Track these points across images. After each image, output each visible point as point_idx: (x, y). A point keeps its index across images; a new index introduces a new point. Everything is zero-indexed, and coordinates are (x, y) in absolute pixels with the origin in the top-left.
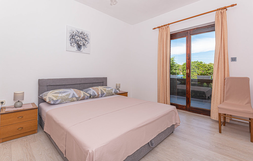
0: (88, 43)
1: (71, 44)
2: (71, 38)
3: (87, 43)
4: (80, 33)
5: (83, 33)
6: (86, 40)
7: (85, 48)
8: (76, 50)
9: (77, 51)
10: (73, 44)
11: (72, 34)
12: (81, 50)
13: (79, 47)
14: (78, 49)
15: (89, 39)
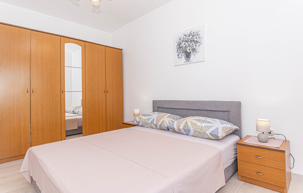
0: (200, 45)
1: (178, 55)
2: (178, 48)
3: (198, 45)
4: (188, 35)
5: (192, 33)
6: (197, 42)
7: (196, 55)
8: (184, 62)
9: (186, 62)
10: (180, 54)
11: (178, 43)
12: (190, 60)
13: (188, 55)
14: (187, 59)
15: (202, 38)
